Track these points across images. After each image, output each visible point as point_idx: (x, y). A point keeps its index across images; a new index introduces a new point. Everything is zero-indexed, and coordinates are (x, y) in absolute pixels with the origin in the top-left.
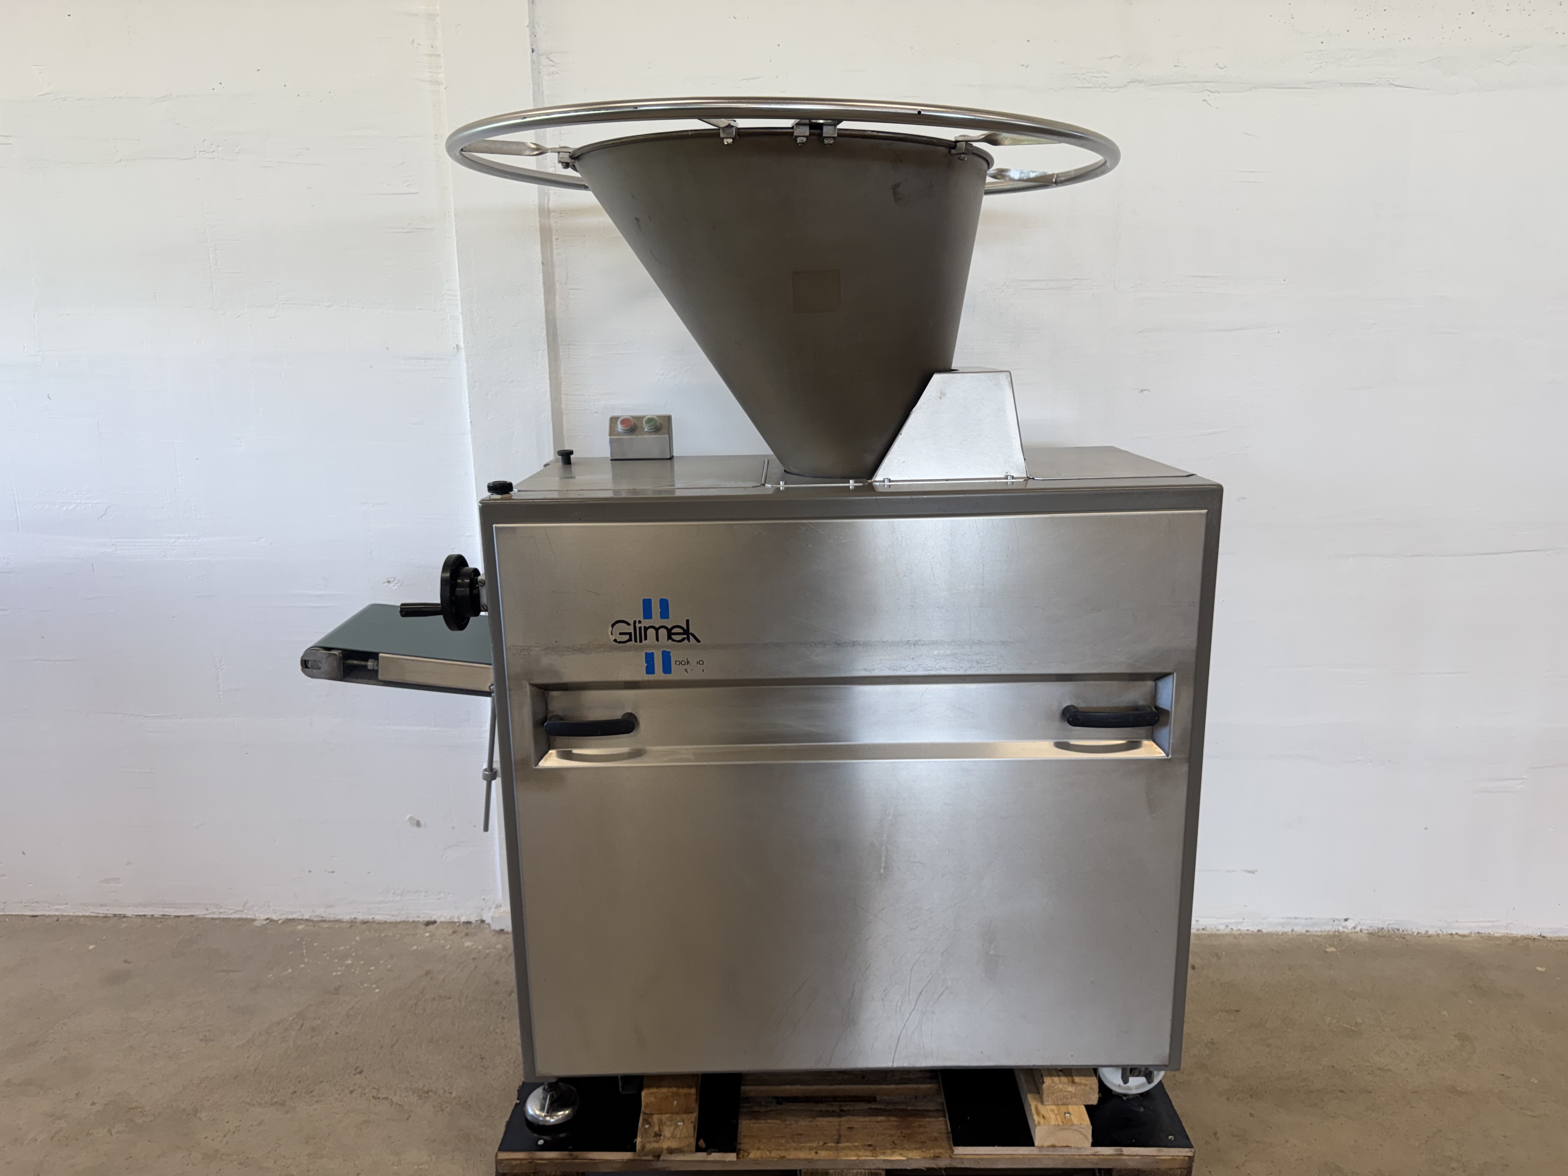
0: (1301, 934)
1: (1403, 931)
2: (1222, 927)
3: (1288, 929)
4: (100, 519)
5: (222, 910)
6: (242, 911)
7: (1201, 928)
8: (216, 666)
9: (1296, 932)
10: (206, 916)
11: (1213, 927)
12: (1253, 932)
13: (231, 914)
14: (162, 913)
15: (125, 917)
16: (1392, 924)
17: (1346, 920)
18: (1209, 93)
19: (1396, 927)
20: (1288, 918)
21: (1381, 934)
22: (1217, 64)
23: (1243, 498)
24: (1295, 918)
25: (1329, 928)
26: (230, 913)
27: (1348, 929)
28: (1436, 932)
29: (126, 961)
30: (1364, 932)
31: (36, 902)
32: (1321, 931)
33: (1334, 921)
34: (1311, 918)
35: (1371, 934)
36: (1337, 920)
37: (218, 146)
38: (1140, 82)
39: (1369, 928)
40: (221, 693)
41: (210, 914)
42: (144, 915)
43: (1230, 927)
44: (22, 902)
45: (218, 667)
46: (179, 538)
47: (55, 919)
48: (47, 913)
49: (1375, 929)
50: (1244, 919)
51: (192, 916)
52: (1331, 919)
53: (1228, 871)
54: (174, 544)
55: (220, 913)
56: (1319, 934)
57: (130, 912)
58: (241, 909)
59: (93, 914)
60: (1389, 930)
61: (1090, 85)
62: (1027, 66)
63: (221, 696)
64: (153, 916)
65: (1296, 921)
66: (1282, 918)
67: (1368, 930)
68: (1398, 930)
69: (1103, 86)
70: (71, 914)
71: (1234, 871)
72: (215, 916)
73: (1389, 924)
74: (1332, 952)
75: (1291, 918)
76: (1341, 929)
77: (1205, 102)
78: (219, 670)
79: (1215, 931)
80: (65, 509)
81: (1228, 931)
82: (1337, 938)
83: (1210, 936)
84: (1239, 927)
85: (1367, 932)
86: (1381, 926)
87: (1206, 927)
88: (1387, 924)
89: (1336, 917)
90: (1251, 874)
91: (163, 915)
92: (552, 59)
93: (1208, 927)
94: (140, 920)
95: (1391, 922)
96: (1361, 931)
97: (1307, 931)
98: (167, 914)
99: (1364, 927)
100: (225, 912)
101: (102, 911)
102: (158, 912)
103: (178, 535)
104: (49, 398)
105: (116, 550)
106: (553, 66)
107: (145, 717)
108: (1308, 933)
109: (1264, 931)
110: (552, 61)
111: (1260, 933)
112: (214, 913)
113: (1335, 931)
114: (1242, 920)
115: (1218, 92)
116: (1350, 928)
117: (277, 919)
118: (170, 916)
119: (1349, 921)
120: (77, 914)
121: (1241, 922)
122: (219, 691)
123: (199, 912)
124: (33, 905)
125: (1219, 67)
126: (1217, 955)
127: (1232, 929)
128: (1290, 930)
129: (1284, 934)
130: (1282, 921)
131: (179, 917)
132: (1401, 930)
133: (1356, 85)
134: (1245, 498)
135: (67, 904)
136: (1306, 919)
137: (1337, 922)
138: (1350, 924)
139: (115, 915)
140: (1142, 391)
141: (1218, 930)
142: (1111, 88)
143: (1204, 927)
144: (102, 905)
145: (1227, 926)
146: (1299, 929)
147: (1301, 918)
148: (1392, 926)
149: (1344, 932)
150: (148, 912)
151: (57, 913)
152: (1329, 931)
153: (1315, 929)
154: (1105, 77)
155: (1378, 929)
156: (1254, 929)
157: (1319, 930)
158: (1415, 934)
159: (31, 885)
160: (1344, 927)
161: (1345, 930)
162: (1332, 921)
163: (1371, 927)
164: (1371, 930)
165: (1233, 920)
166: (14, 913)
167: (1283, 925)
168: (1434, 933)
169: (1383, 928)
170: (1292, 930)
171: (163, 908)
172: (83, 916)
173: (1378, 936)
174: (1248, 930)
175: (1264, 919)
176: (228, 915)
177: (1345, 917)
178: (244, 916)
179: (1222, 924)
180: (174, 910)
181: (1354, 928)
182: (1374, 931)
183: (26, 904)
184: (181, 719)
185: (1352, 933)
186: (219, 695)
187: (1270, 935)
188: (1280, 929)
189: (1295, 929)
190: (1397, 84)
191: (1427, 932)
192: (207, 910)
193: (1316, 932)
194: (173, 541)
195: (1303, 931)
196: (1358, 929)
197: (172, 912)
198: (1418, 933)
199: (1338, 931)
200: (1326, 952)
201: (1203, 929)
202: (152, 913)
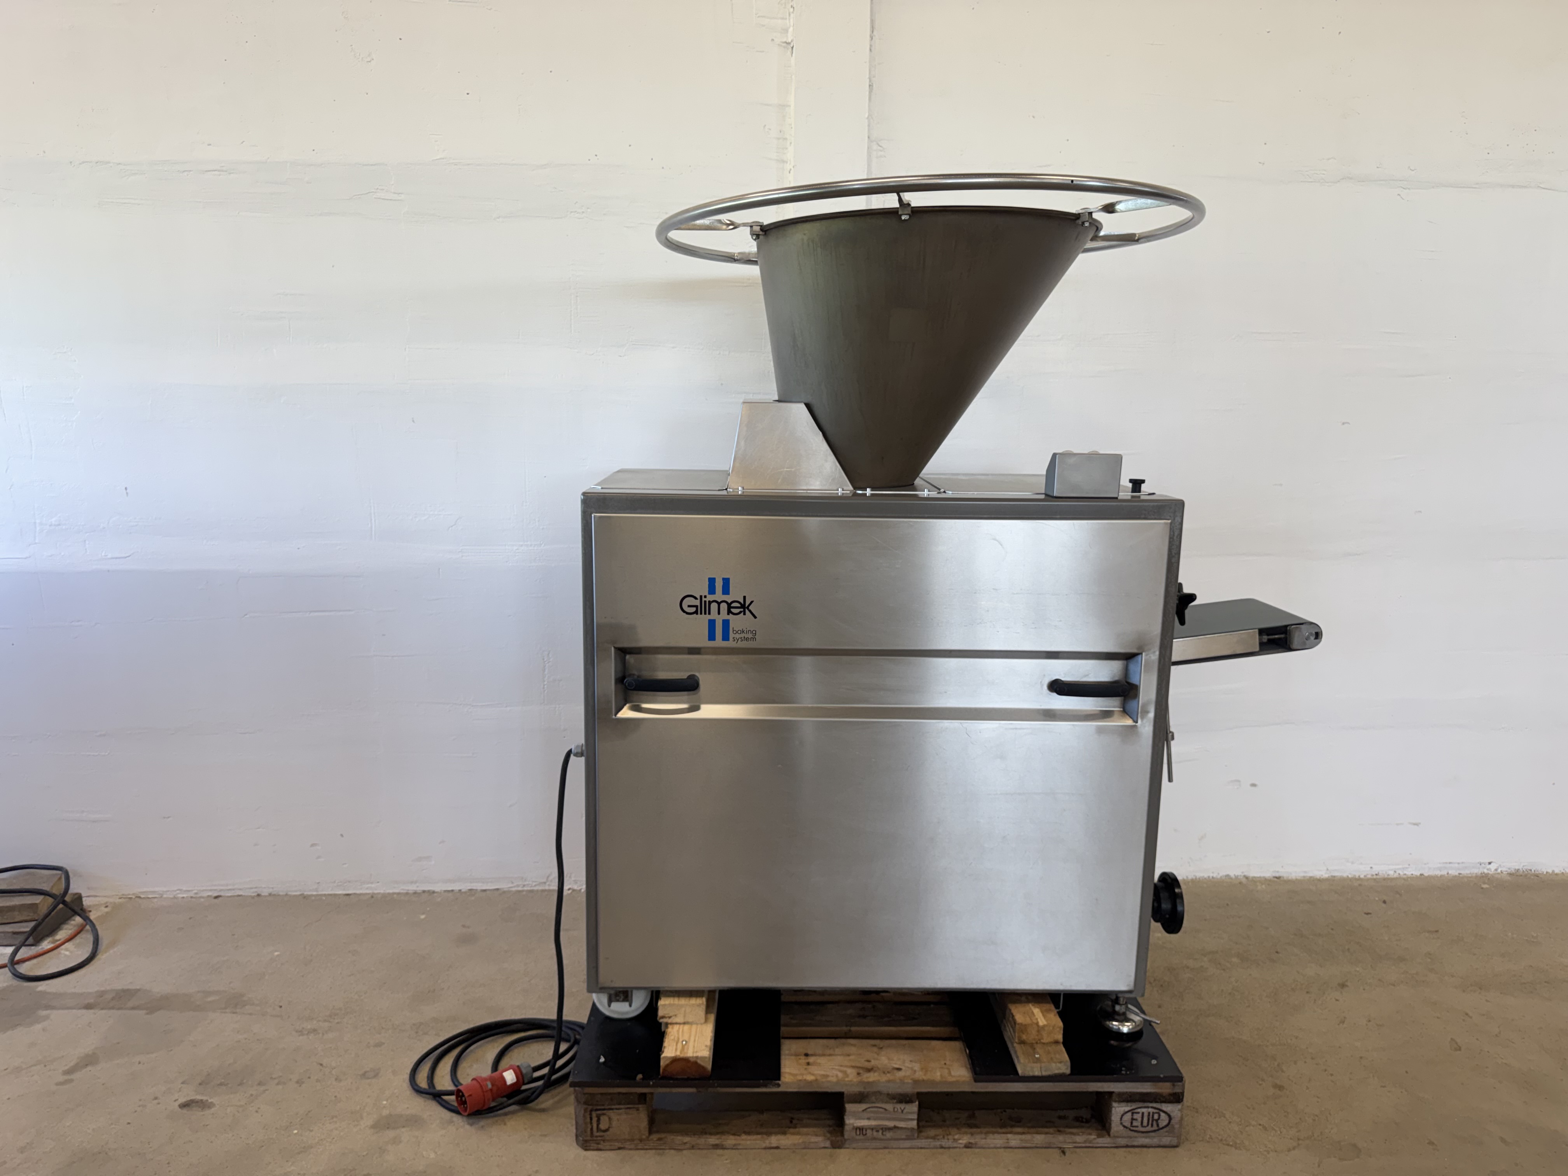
0: (1456, 876)
1: (1534, 871)
2: (1391, 873)
3: (1444, 873)
4: (451, 528)
5: (526, 883)
6: (545, 883)
7: (1374, 874)
8: (544, 659)
9: (1450, 874)
10: (511, 889)
11: (1384, 873)
12: (1416, 876)
13: (535, 886)
14: (469, 888)
15: (434, 892)
16: (1525, 866)
17: (1490, 863)
18: (1402, 189)
19: (1529, 868)
20: (1444, 863)
21: (1518, 874)
22: (1409, 167)
23: (1419, 511)
24: (1450, 863)
25: (1477, 871)
26: (533, 885)
27: (1491, 871)
28: (1560, 871)
29: (464, 926)
30: (1504, 873)
31: (349, 882)
32: (1470, 873)
33: (1481, 864)
34: (1462, 863)
35: (1510, 874)
36: (1483, 863)
37: (588, 208)
38: (1351, 178)
39: (1508, 870)
40: (545, 683)
41: (514, 887)
42: (452, 891)
43: (1397, 872)
44: (335, 882)
45: (545, 660)
46: (522, 546)
47: (370, 896)
48: (358, 892)
49: (1512, 870)
50: (1409, 865)
51: (497, 889)
52: (1478, 863)
53: (1397, 824)
54: (517, 551)
55: (524, 886)
56: (1470, 875)
57: (438, 887)
58: (544, 880)
59: (402, 891)
60: (1523, 871)
61: (1311, 180)
62: (1264, 164)
63: (546, 686)
64: (460, 890)
65: (1451, 865)
66: (1440, 863)
67: (1507, 871)
68: (1531, 870)
69: (1321, 181)
70: (382, 892)
71: (1402, 824)
72: (520, 889)
73: (1523, 866)
74: (1486, 888)
75: (1446, 863)
76: (1486, 871)
77: (1399, 197)
78: (546, 663)
79: (1386, 876)
80: (417, 520)
81: (1396, 875)
82: (1484, 877)
83: (1384, 879)
84: (1405, 872)
85: (1507, 873)
86: (1517, 868)
87: (1378, 873)
88: (1522, 866)
89: (1482, 862)
90: (1416, 826)
91: (470, 890)
92: (880, 145)
93: (1380, 873)
94: (450, 894)
95: (1525, 864)
96: (1502, 872)
97: (1459, 874)
98: (474, 888)
99: (1504, 869)
100: (528, 885)
101: (412, 888)
102: (465, 887)
103: (521, 543)
104: (413, 421)
105: (462, 556)
106: (881, 151)
107: (473, 706)
108: (1461, 876)
109: (1426, 875)
110: (881, 146)
111: (1423, 876)
112: (518, 886)
113: (1481, 873)
114: (1407, 866)
115: (1409, 189)
116: (1493, 870)
117: (579, 889)
118: (477, 890)
119: (1492, 864)
120: (388, 891)
121: (1407, 868)
122: (544, 681)
123: (504, 886)
124: (345, 884)
125: (1411, 169)
126: (1397, 893)
127: (1399, 874)
128: (1446, 874)
129: (1441, 876)
130: (1439, 865)
131: (485, 891)
132: (1533, 871)
133: (1513, 187)
134: (1421, 512)
135: (378, 882)
136: (1459, 863)
137: (1483, 865)
138: (1493, 867)
139: (424, 892)
140: (1343, 424)
141: (1388, 875)
142: (1328, 183)
143: (1377, 873)
144: (412, 882)
145: (1395, 872)
146: (1454, 873)
147: (1455, 863)
148: (1525, 867)
149: (1488, 873)
150: (456, 887)
151: (368, 891)
152: (1476, 874)
153: (1465, 872)
154: (1324, 174)
155: (1515, 870)
156: (1418, 873)
157: (1469, 872)
158: (1545, 873)
159: (346, 865)
160: (1488, 869)
161: (1489, 872)
162: (1479, 865)
163: (1509, 869)
164: (1509, 871)
165: (1401, 867)
166: (327, 893)
167: (1440, 869)
168: (1559, 872)
169: (1518, 870)
170: (1448, 874)
171: (471, 882)
172: (394, 893)
173: (1517, 876)
174: (1412, 874)
175: (1425, 864)
176: (531, 886)
177: (1489, 861)
178: (547, 888)
179: (1391, 870)
180: (480, 884)
181: (1496, 870)
182: (1512, 872)
183: (339, 884)
184: (506, 707)
185: (1495, 874)
186: (544, 685)
187: (1430, 877)
188: (1438, 873)
189: (1450, 872)
190: (1543, 187)
191: (1553, 871)
192: (512, 883)
193: (1467, 874)
194: (516, 548)
195: (1457, 874)
196: (1499, 871)
197: (479, 886)
198: (1547, 872)
199: (1484, 873)
200: (1482, 888)
201: (1376, 875)
202: (460, 888)
